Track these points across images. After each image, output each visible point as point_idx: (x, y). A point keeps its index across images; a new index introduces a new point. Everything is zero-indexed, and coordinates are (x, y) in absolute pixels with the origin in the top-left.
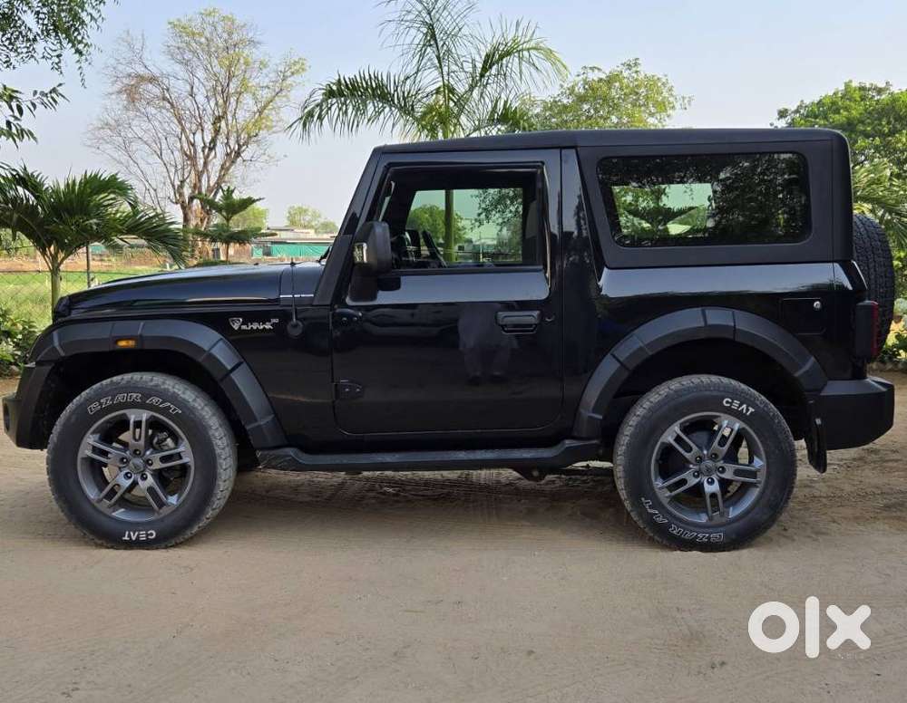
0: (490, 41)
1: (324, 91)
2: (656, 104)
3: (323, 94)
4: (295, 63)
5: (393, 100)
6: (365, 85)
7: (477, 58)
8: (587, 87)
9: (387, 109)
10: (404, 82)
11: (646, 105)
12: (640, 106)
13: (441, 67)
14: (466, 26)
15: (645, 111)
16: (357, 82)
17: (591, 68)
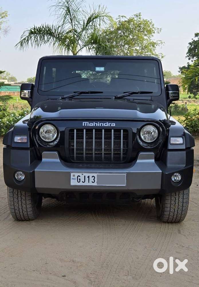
0: (89, 13)
1: (29, 32)
2: (147, 31)
3: (29, 33)
4: (3, 13)
5: (54, 35)
6: (44, 30)
7: (85, 20)
8: (120, 24)
9: (52, 38)
10: (58, 28)
11: (143, 32)
12: (141, 32)
13: (72, 22)
14: (81, 8)
15: (143, 34)
16: (41, 28)
17: (122, 16)
